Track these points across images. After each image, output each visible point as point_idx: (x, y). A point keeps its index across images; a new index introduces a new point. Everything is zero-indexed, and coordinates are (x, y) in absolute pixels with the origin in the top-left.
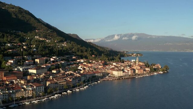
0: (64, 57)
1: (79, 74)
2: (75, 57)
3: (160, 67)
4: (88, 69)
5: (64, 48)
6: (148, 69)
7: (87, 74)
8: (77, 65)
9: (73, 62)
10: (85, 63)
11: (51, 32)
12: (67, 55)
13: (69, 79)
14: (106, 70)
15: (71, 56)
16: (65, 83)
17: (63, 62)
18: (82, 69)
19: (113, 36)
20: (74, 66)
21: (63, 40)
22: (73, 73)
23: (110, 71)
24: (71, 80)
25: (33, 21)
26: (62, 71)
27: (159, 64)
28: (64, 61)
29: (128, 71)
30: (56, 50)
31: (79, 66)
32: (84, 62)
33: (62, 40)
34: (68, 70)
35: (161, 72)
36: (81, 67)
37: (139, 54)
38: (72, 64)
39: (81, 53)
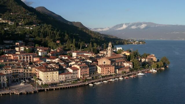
2: (18, 43)
3: (155, 59)
6: (128, 64)
11: (30, 15)
19: (121, 25)
25: (11, 3)
27: (154, 55)
35: (154, 71)
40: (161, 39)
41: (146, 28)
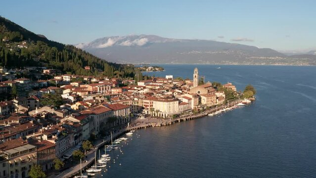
0: (23, 69)
1: (76, 117)
2: (48, 71)
3: (235, 88)
4: (90, 98)
5: (22, 52)
7: (93, 114)
8: (56, 88)
9: (45, 82)
10: (76, 84)
12: (30, 66)
13: (45, 137)
14: (136, 99)
15: (40, 69)
16: (34, 154)
17: (22, 82)
18: (72, 98)
20: (51, 90)
21: (20, 38)
22: (52, 111)
23: (144, 101)
24: (53, 142)
26: (21, 108)
27: (231, 84)
28: (24, 79)
29: (190, 99)
30: (4, 53)
31: (64, 92)
32: (71, 82)
33: (17, 37)
34: (36, 102)
36: (70, 94)
37: (157, 67)
38: (45, 87)
39: (60, 62)
40: (173, 63)
41: (147, 44)
